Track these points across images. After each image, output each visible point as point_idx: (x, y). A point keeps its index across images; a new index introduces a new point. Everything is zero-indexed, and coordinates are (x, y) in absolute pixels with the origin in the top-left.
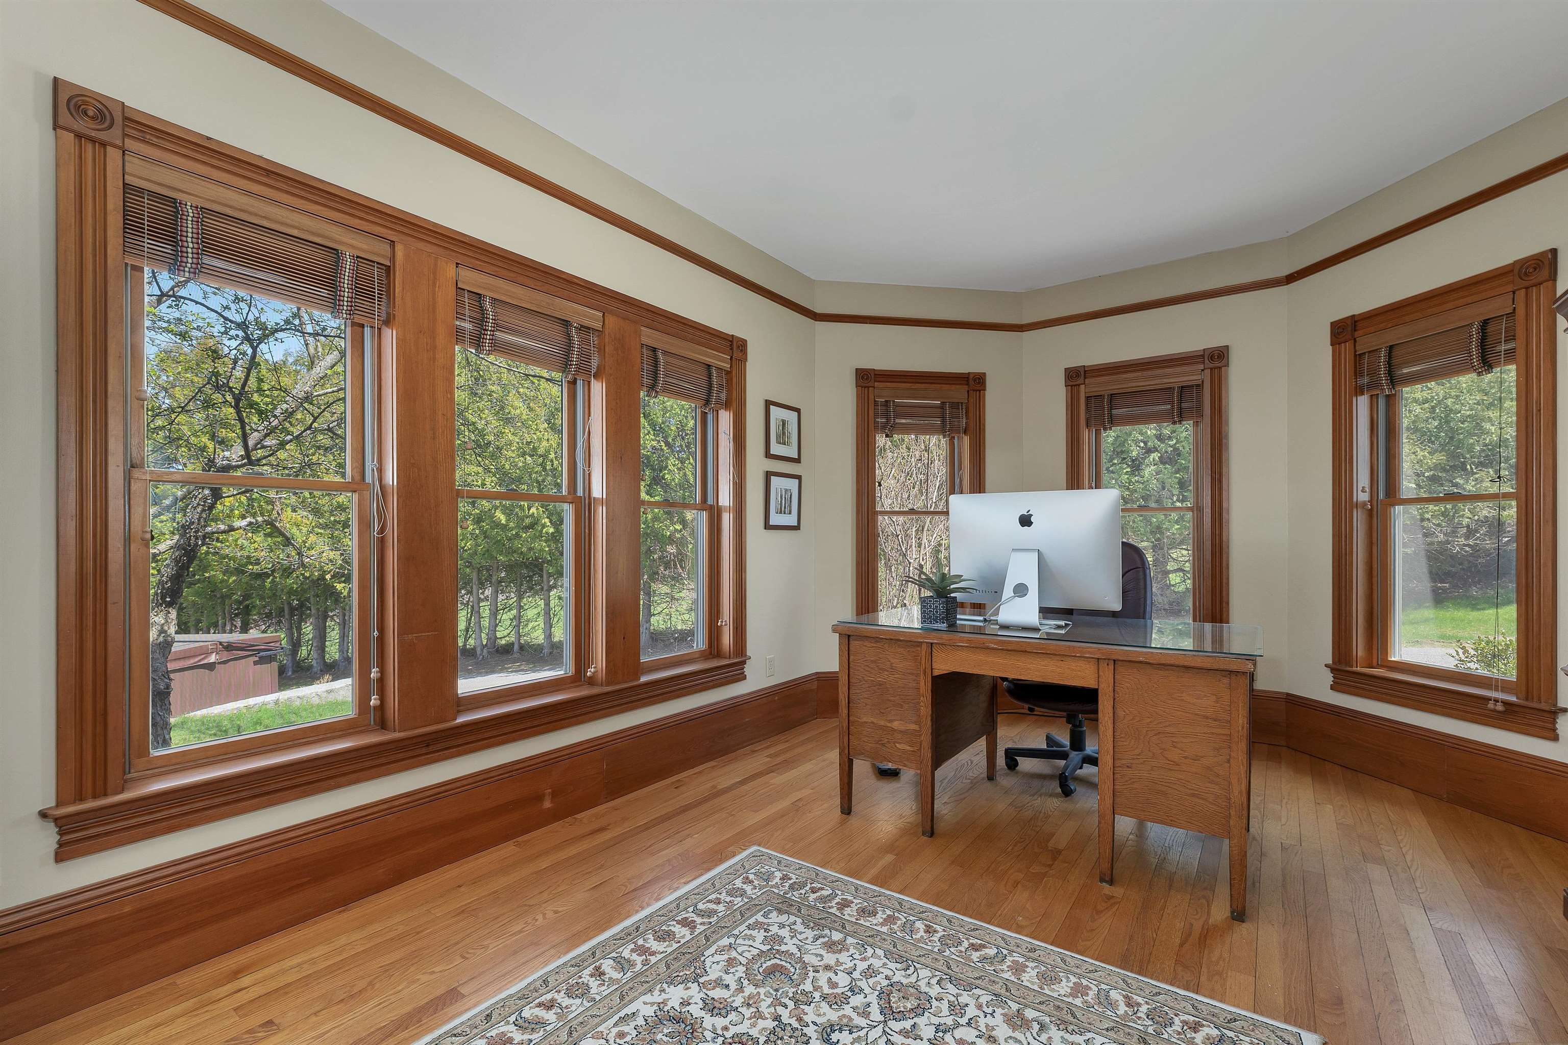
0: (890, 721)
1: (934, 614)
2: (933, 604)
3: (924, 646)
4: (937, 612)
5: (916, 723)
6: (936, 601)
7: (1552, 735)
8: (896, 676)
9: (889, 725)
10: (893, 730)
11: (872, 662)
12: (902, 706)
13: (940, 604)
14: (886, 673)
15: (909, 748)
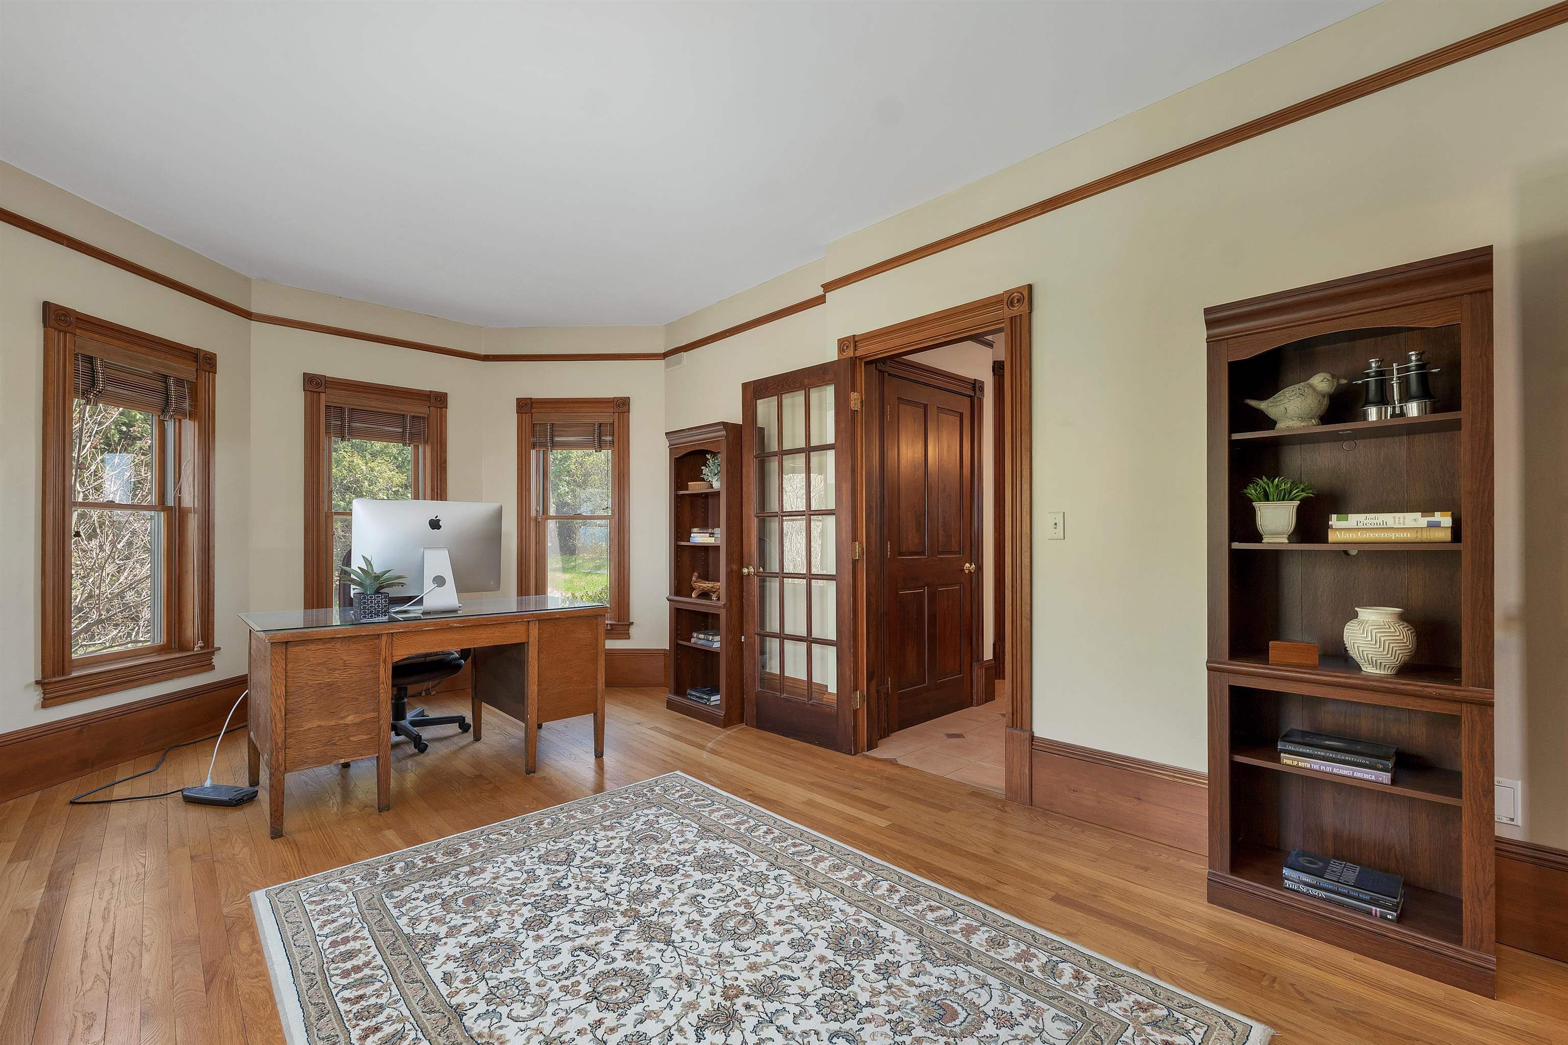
0: (342, 718)
1: (375, 609)
2: (375, 599)
3: (384, 638)
4: (379, 606)
5: (373, 710)
6: (377, 597)
7: (626, 636)
8: (349, 672)
9: (342, 722)
10: (347, 725)
11: (319, 664)
12: (357, 699)
13: (382, 599)
14: (338, 672)
15: (365, 737)
